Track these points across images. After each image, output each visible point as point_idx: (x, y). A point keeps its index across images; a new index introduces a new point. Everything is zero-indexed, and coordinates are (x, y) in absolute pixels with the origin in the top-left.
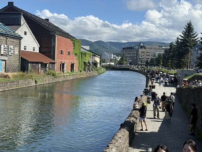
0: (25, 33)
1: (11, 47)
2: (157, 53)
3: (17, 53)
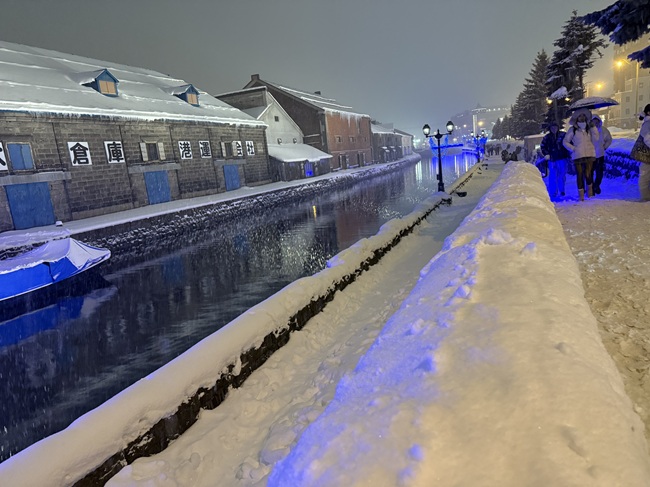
0: (277, 119)
1: (250, 143)
3: (261, 150)
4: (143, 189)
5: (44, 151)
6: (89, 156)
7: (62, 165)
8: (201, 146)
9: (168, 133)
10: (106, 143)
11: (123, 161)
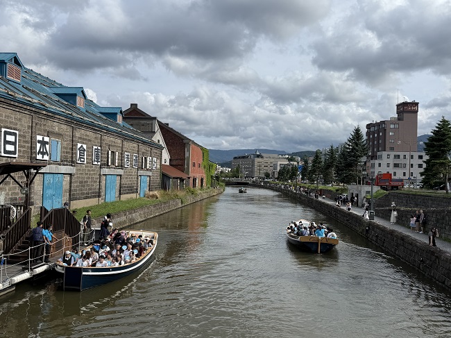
0: (159, 142)
1: (155, 159)
2: (279, 163)
3: (158, 166)
4: (104, 189)
5: (66, 148)
6: (85, 157)
7: (72, 162)
8: (134, 158)
9: (121, 145)
10: (95, 147)
11: (99, 163)
